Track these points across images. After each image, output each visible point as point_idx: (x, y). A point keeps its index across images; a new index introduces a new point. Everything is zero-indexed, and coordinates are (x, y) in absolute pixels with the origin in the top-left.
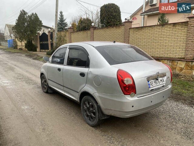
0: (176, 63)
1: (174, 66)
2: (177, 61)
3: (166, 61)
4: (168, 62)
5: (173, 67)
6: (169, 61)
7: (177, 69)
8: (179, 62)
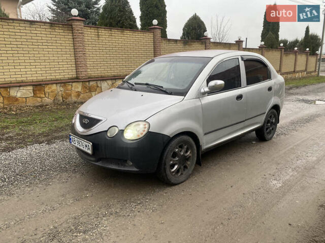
0: (70, 86)
1: (67, 91)
2: (71, 84)
3: (54, 85)
4: (58, 87)
5: (66, 93)
6: (59, 85)
7: (72, 95)
8: (74, 84)
